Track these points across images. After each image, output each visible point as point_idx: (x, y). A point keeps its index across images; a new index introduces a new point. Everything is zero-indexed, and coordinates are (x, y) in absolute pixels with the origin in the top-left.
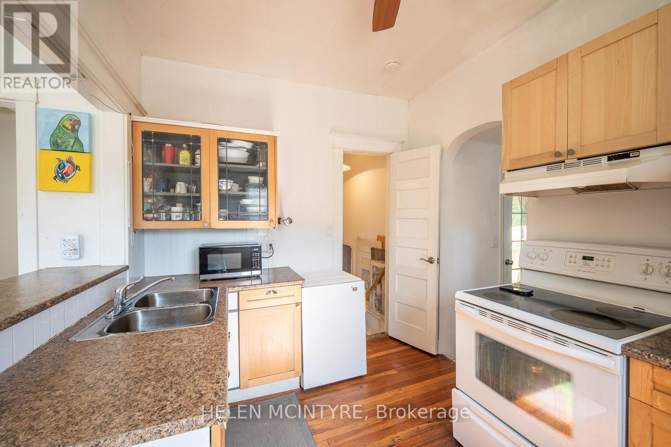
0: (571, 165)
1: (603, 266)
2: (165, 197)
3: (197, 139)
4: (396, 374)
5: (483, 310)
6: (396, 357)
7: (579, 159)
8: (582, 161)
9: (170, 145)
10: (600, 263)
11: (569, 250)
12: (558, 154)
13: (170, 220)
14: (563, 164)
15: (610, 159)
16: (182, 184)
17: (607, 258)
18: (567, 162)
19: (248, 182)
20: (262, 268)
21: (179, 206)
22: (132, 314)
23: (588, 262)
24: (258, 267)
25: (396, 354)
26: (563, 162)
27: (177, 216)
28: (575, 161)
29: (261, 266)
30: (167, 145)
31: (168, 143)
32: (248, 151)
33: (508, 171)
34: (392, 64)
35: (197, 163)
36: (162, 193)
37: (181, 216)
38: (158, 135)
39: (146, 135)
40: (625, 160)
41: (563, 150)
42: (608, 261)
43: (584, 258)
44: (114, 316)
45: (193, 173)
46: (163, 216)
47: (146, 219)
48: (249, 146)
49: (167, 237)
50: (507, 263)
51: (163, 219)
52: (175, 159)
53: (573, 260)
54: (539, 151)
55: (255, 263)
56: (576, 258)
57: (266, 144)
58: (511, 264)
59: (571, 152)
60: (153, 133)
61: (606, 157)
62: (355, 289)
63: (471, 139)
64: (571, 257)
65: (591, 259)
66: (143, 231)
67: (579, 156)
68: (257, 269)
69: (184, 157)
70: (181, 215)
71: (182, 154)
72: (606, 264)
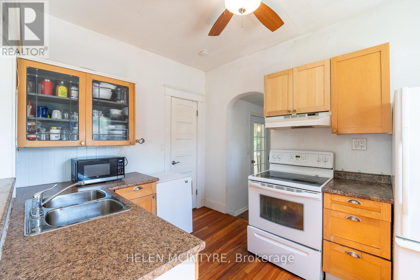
0: (294, 117)
1: (303, 160)
2: (42, 121)
3: (76, 79)
4: (207, 229)
5: (263, 183)
6: (204, 219)
7: (297, 114)
8: (298, 115)
9: (49, 81)
10: (302, 158)
11: (290, 153)
12: (289, 111)
13: (49, 139)
14: (291, 116)
15: (308, 115)
16: (59, 111)
17: (305, 156)
18: (292, 115)
19: (110, 113)
20: (125, 173)
21: (54, 129)
22: (51, 212)
23: (298, 158)
24: (122, 173)
25: (204, 218)
26: (291, 115)
27: (56, 137)
28: (296, 115)
29: (124, 172)
30: (46, 80)
31: (47, 79)
32: (112, 91)
33: (267, 117)
34: (205, 52)
35: (72, 96)
36: (41, 118)
37: (60, 137)
38: (41, 72)
39: (30, 70)
40: (314, 116)
41: (291, 110)
42: (306, 157)
43: (296, 157)
44: (40, 216)
45: (72, 104)
46: (43, 137)
47: (29, 139)
48: (113, 87)
49: (39, 154)
50: (252, 162)
51: (43, 139)
52: (54, 92)
53: (292, 158)
54: (281, 109)
55: (120, 170)
56: (293, 157)
57: (127, 88)
58: (254, 162)
59: (295, 111)
60: (37, 70)
61: (307, 114)
62: (186, 182)
63: (240, 99)
64: (291, 156)
65: (299, 157)
66: (25, 148)
67: (297, 113)
68: (121, 174)
69: (62, 91)
70: (59, 135)
71: (60, 88)
72: (305, 158)
